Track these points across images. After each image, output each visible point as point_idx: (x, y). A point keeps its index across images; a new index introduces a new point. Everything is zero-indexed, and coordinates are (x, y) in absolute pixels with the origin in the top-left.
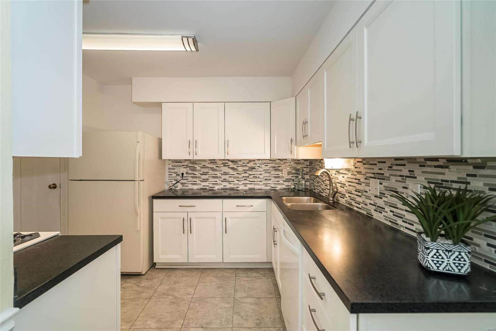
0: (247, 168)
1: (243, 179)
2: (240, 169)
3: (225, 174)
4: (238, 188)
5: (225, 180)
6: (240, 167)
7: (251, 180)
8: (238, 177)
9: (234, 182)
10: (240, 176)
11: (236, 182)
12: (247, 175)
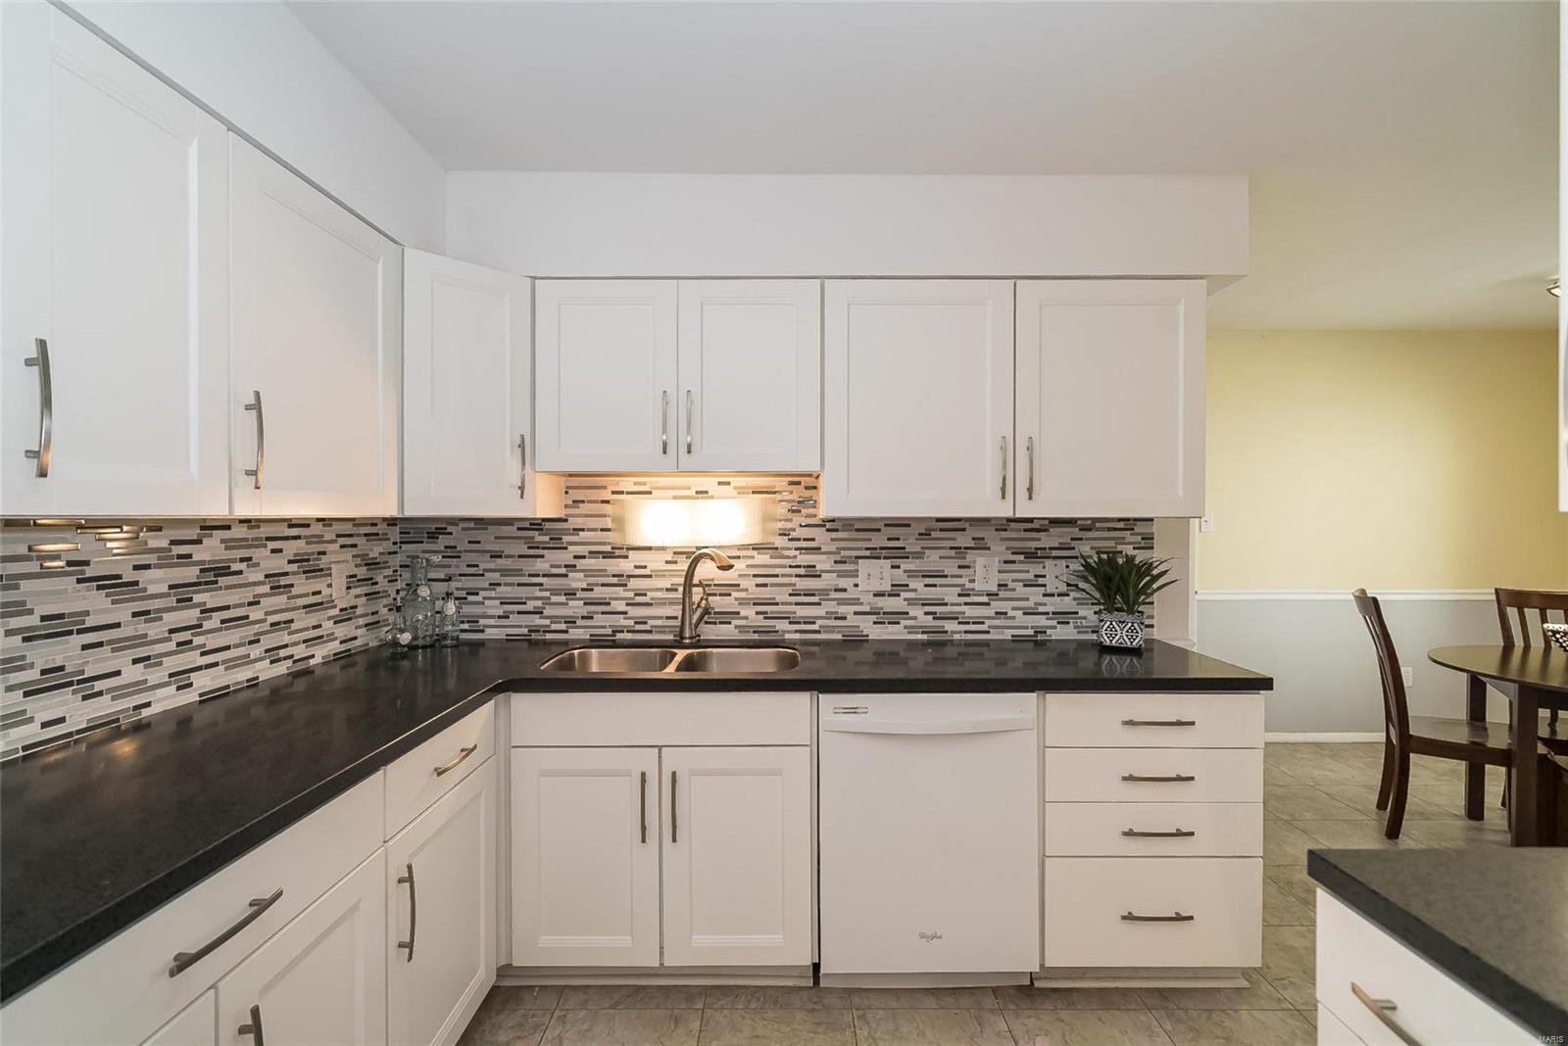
0: (190, 574)
1: (172, 646)
2: (156, 581)
3: (56, 627)
4: (146, 713)
5: (55, 680)
6: (158, 566)
7: (213, 642)
8: (141, 640)
9: (118, 673)
10: (154, 630)
11: (132, 673)
12: (190, 616)
